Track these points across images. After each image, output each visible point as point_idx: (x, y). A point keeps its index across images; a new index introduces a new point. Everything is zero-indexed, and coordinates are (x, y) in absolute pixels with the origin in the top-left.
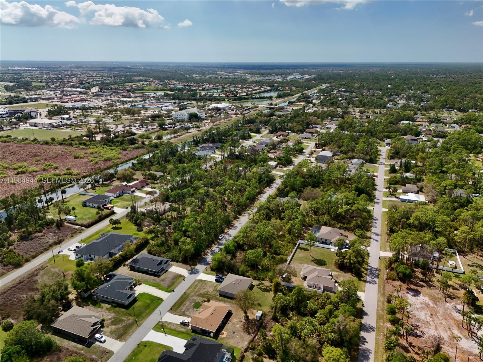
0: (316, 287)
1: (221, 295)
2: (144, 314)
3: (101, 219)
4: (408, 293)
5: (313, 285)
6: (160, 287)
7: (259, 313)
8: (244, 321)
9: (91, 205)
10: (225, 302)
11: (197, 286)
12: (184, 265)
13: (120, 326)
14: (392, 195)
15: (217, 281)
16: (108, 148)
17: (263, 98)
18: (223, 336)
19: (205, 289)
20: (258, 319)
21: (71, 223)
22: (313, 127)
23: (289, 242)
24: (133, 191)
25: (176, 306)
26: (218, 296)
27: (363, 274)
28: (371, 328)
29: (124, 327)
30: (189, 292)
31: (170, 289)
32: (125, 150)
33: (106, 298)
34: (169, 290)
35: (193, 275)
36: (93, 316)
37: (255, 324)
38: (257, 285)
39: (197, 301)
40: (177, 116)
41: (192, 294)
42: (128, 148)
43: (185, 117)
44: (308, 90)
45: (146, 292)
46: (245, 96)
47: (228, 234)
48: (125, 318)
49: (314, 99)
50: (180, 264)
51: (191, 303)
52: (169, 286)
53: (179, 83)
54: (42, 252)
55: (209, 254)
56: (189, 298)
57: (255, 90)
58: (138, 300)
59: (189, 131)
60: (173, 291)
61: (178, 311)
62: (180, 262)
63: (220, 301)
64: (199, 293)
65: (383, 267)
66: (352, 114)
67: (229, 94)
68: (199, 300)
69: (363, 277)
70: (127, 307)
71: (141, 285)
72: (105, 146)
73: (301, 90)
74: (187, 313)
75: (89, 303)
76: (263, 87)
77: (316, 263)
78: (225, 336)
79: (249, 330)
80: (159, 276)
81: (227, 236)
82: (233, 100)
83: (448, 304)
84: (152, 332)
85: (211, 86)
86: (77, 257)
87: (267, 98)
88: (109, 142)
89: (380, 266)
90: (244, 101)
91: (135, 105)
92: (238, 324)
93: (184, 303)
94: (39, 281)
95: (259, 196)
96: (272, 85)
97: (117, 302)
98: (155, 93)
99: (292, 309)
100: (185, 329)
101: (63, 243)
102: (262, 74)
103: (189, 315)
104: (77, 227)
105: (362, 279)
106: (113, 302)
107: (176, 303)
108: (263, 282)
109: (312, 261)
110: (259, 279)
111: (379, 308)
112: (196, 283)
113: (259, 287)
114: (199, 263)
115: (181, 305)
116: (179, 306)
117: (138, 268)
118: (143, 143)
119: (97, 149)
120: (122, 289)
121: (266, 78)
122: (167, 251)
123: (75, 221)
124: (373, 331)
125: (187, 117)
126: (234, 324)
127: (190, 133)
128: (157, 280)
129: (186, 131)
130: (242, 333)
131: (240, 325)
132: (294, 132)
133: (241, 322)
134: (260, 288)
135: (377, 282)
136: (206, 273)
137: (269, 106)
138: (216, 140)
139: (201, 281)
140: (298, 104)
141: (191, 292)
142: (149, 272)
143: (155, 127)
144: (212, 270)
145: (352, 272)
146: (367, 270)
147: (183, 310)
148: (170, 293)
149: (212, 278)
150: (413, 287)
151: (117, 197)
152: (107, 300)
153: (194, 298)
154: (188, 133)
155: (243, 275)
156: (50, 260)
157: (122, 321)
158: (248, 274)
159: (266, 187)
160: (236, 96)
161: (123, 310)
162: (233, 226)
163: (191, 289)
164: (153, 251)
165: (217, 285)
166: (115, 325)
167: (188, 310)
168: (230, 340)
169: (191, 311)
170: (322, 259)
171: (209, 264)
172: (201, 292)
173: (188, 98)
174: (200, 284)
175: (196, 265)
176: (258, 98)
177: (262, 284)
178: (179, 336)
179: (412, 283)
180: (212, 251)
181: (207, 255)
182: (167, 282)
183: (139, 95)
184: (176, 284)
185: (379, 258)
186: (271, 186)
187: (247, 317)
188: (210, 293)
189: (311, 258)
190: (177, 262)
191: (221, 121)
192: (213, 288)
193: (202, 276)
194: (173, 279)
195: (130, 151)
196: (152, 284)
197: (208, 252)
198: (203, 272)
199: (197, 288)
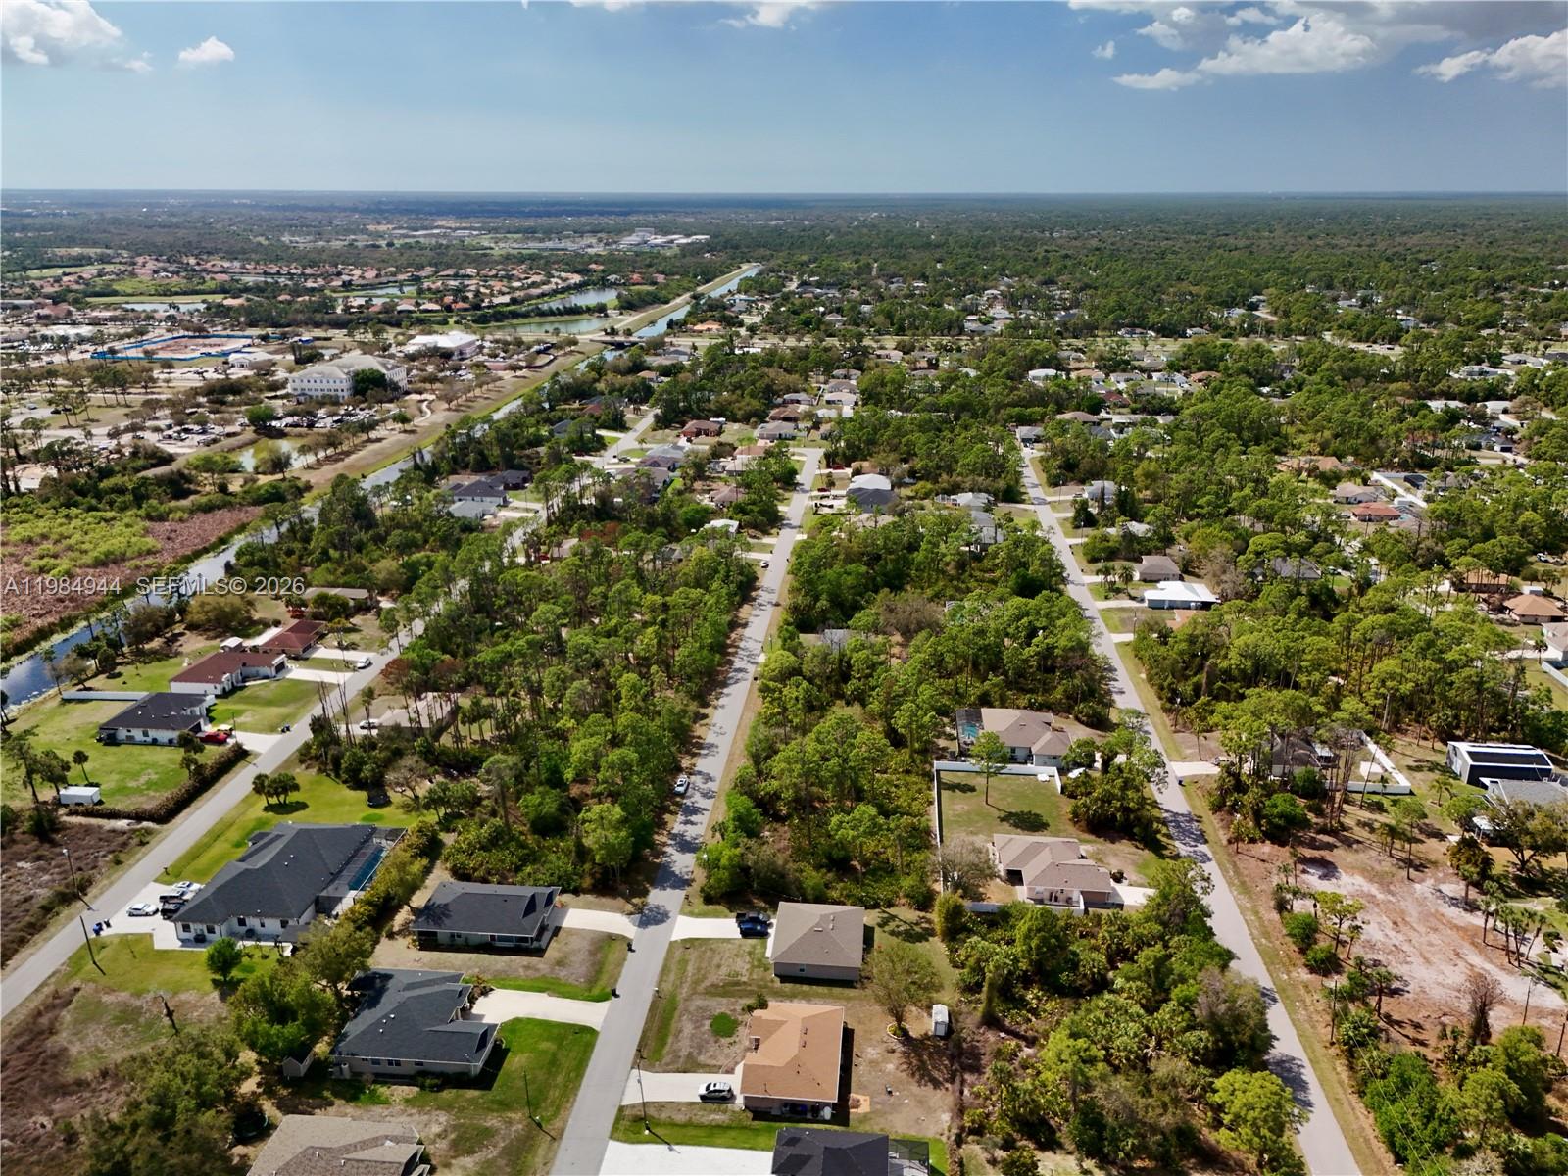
0: (1056, 899)
1: (784, 979)
2: (554, 1093)
3: (204, 781)
4: (1304, 872)
5: (1046, 895)
6: (562, 989)
7: (940, 1013)
8: (899, 1047)
9: (137, 734)
10: (807, 997)
11: (684, 962)
12: (604, 900)
13: (491, 1153)
14: (1118, 591)
15: (745, 934)
16: (90, 516)
17: (575, 311)
18: (860, 1111)
19: (719, 966)
20: (941, 1031)
21: (88, 814)
22: (785, 403)
23: (908, 772)
24: (281, 667)
25: (652, 1043)
26: (777, 983)
27: (1159, 836)
28: (1264, 994)
29: (506, 1152)
30: (667, 987)
31: (599, 987)
32: (161, 518)
33: (390, 1063)
34: (596, 991)
35: (652, 929)
36: (387, 1137)
37: (938, 1051)
38: (880, 926)
39: (718, 1012)
40: (305, 385)
41: (685, 991)
42: (171, 511)
43: (338, 386)
44: (707, 281)
45: (521, 1016)
46: (507, 305)
47: (699, 773)
48: (492, 1121)
49: (741, 312)
50: (590, 897)
51: (698, 1025)
52: (592, 981)
53: (243, 267)
54: (22, 942)
55: (669, 849)
56: (681, 1007)
57: (534, 285)
58: (507, 1050)
59: (373, 435)
60: (617, 996)
61: (667, 1059)
62: (586, 891)
63: (791, 997)
64: (707, 983)
65: (1203, 808)
66: (879, 356)
67: (455, 302)
68: (721, 1006)
70: (484, 1080)
71: (492, 995)
72: (74, 511)
73: (685, 284)
74: (702, 1059)
75: (327, 1093)
76: (556, 274)
77: (1016, 826)
78: (865, 1107)
79: (930, 1075)
80: (539, 952)
81: (697, 780)
82: (474, 322)
83: (1417, 886)
84: (615, 1148)
85: (371, 275)
86: (186, 935)
87: (589, 310)
88: (82, 492)
89: (1193, 807)
90: (515, 322)
91: (112, 351)
92: (886, 1061)
93: (674, 1026)
94: (74, 1050)
95: (733, 636)
96: (580, 267)
97: (438, 1069)
98: (172, 306)
99: (1027, 981)
100: (725, 1112)
101: (92, 891)
102: (530, 233)
103: (714, 1062)
104: (123, 824)
105: (1167, 852)
106: (425, 1074)
107: (644, 1032)
108: (892, 911)
109: (1002, 820)
110: (875, 906)
111: (1256, 932)
112: (678, 953)
113: (887, 928)
114: (654, 884)
115: (667, 1035)
116: (663, 1042)
117: (452, 935)
118: (223, 488)
119: (41, 523)
120: (443, 1022)
121: (549, 244)
122: (525, 861)
123: (100, 802)
124: (1275, 1000)
125: (346, 385)
126: (873, 1063)
127: (379, 440)
128: (541, 966)
129: (364, 437)
130: (915, 1088)
131: (896, 1062)
132: (735, 421)
133: (893, 1051)
134: (892, 933)
135: (1210, 855)
136: (691, 914)
137: (608, 339)
138: (492, 460)
139: (689, 943)
140: (698, 327)
141: (678, 986)
142: (498, 944)
143: (236, 428)
144: (708, 900)
145: (1131, 837)
146: (1165, 823)
147: (684, 1053)
148: (605, 1005)
149: (725, 927)
150: (1309, 853)
151: (225, 695)
152: (394, 1069)
153: (699, 1002)
154: (370, 441)
155: (820, 899)
156: (75, 962)
157: (488, 1133)
158: (835, 894)
159: (740, 605)
160: (477, 307)
161: (472, 1093)
162: (700, 746)
163: (672, 977)
164: (475, 870)
165: (754, 947)
166: (471, 1152)
167: (700, 1048)
168: (890, 1118)
169: (712, 1048)
170: (1026, 810)
171: (687, 883)
172: (712, 979)
173: (310, 319)
174: (693, 954)
175: (645, 893)
176: (560, 313)
177: (893, 918)
178: (719, 1141)
179: (1302, 843)
180: (673, 837)
181: (664, 853)
182: (579, 968)
183: (107, 314)
184: (609, 968)
185: (1180, 783)
186: (754, 599)
187: (904, 1035)
188: (744, 979)
189: (997, 814)
190: (576, 892)
191: (471, 395)
192: (747, 959)
193: (687, 927)
194: (592, 953)
195: (181, 520)
196: (529, 983)
197: (665, 844)
198: (682, 913)
199: (690, 969)
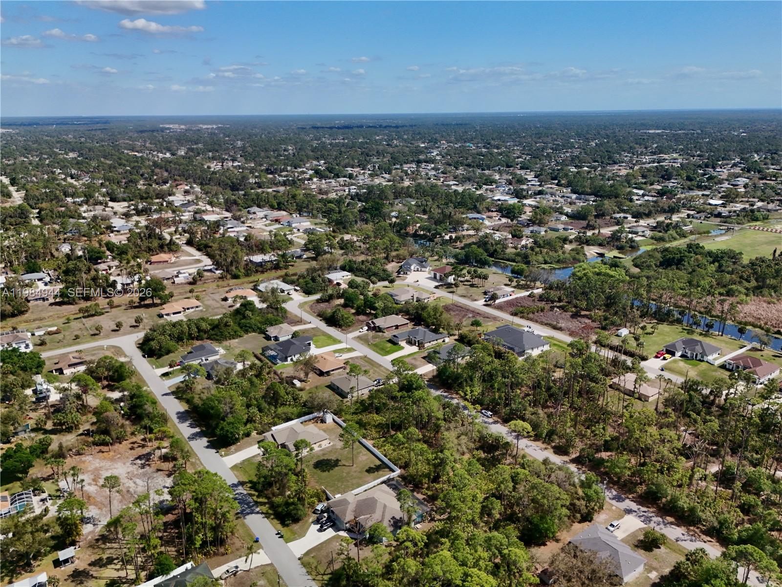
27: (257, 494)
28: (193, 438)
69: (250, 487)
77: (329, 461)
89: (244, 525)
105: (249, 485)
111: (198, 462)
124: (189, 438)
146: (257, 504)
